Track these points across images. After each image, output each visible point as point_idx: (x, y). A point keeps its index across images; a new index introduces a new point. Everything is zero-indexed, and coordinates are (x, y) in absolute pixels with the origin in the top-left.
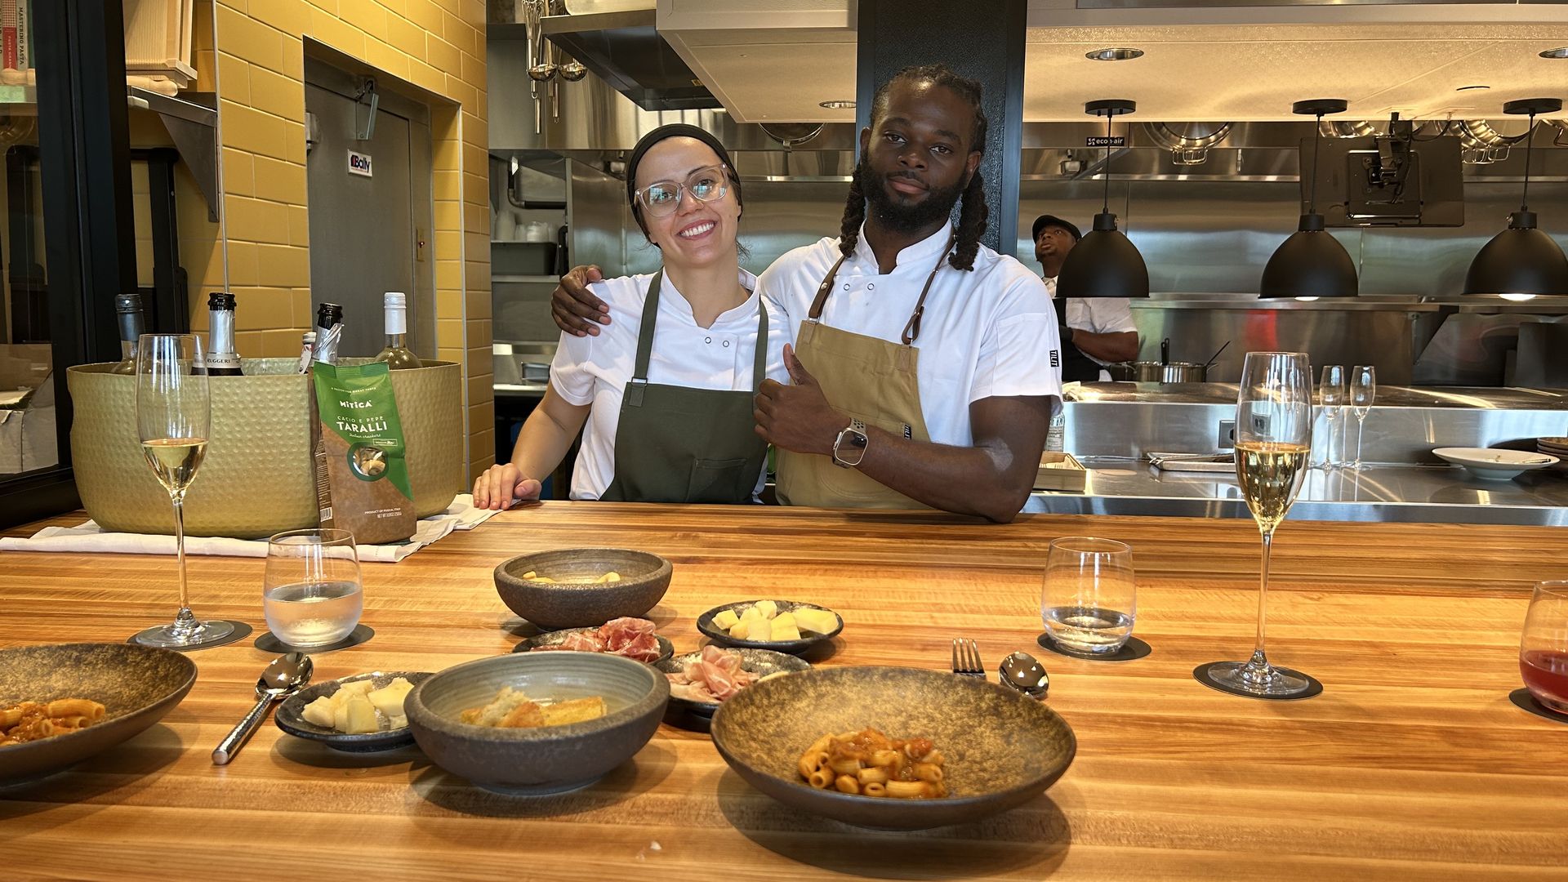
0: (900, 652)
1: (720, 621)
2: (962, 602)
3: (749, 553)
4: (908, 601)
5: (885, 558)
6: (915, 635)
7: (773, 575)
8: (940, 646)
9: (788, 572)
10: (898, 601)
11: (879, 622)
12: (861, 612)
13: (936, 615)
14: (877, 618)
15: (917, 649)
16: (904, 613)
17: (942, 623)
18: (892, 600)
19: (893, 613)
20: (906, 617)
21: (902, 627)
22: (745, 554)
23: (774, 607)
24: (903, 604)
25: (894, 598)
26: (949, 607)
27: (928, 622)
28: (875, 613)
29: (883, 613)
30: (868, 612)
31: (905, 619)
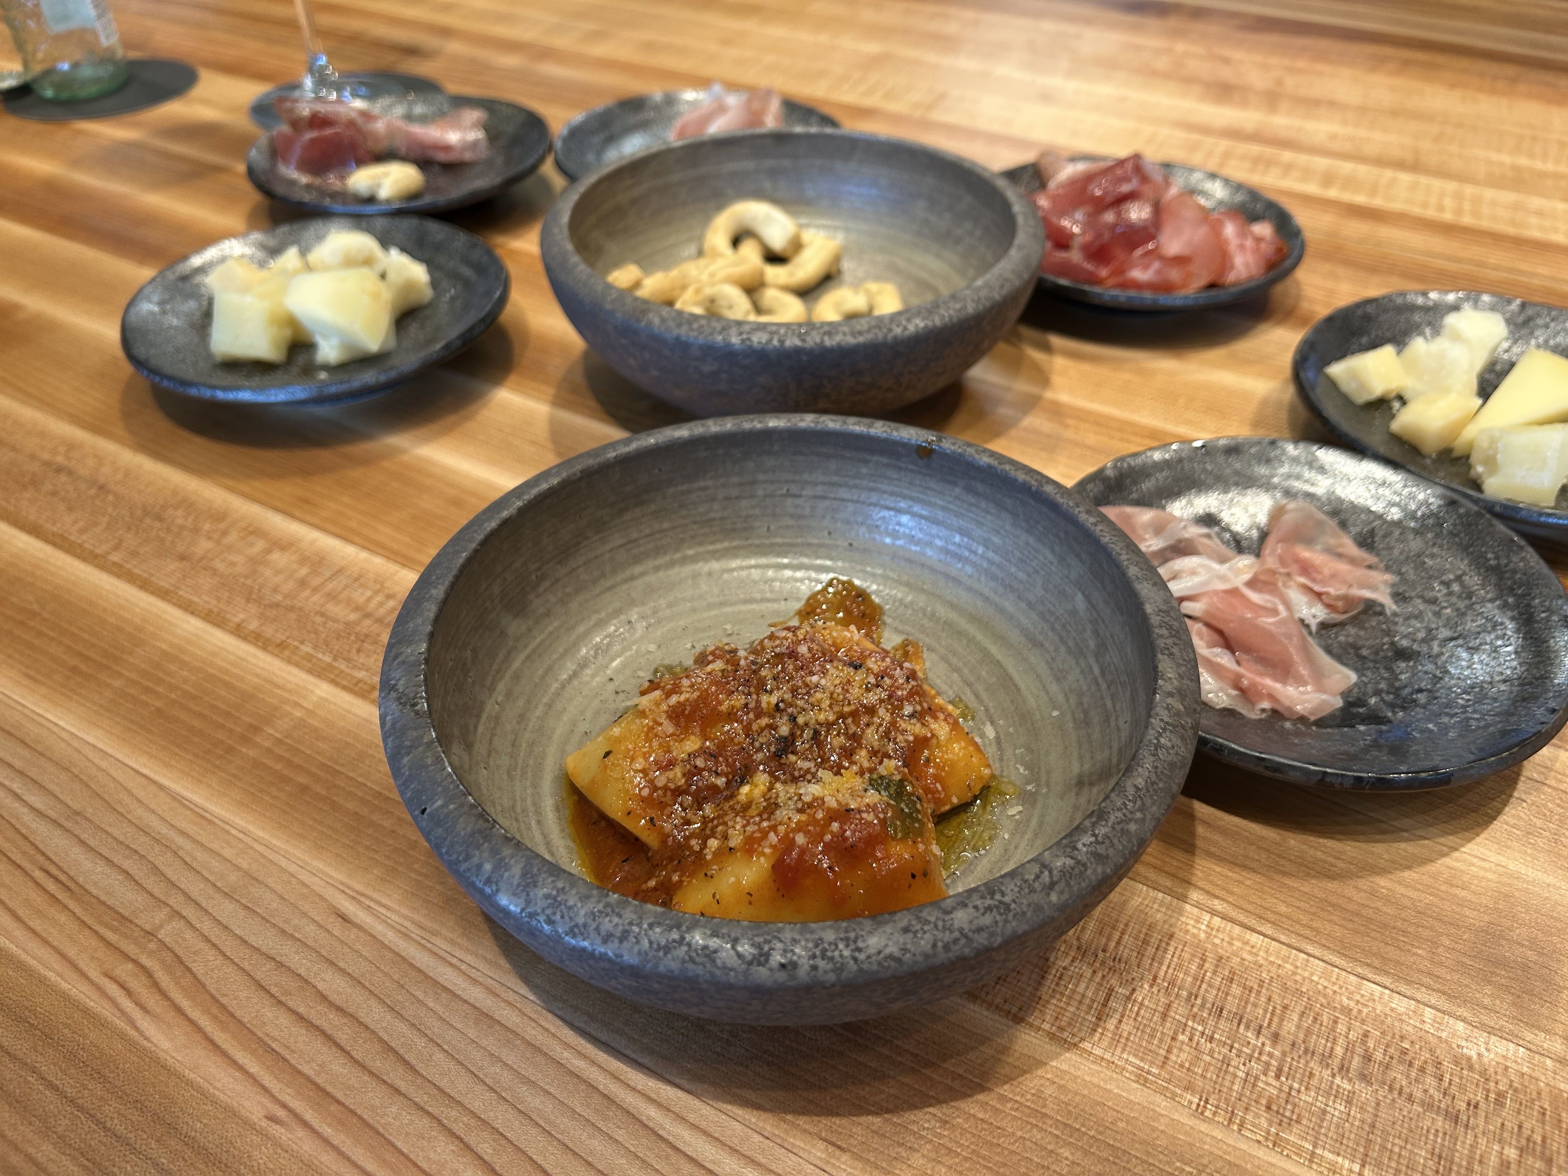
5: (1550, 47)
9: (1322, 57)
10: (1538, 165)
11: (1467, 220)
12: (1437, 184)
14: (1467, 206)
16: (1536, 202)
18: (1523, 161)
21: (1520, 243)
24: (1543, 175)
25: (1531, 155)
28: (1469, 190)
29: (1489, 193)
30: (1451, 186)
31: (1534, 220)
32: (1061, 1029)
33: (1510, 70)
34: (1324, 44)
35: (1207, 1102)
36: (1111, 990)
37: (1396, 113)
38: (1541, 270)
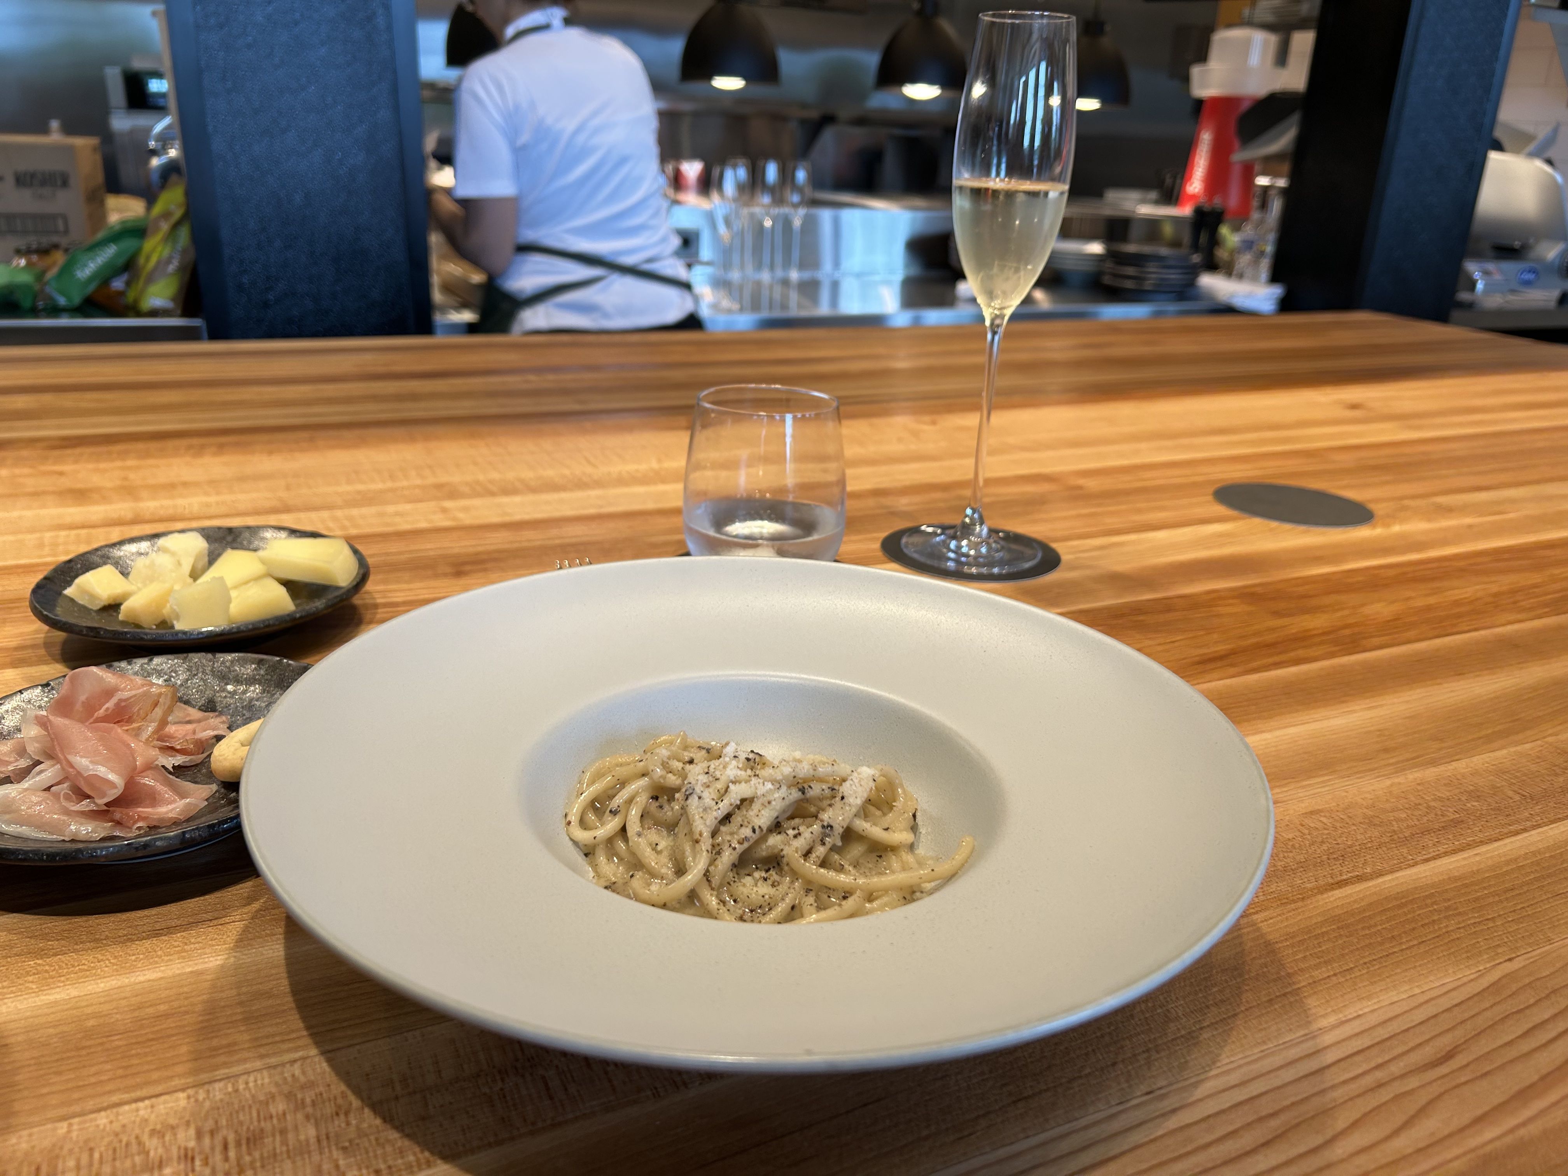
0: (418, 585)
1: (84, 591)
2: (481, 477)
3: (59, 427)
4: (389, 484)
6: (430, 547)
7: (118, 464)
8: (482, 562)
9: (147, 455)
10: (372, 487)
13: (448, 504)
15: (445, 575)
16: (391, 509)
17: (467, 519)
18: (360, 487)
19: (373, 510)
20: (397, 514)
21: (401, 535)
22: (51, 430)
23: (195, 544)
25: (362, 482)
26: (466, 490)
27: (441, 521)
28: (339, 513)
29: (355, 512)
31: (398, 519)
32: (533, 1124)
33: (305, 435)
34: (140, 446)
35: (656, 1088)
36: (543, 1077)
37: (242, 479)
38: (429, 546)
